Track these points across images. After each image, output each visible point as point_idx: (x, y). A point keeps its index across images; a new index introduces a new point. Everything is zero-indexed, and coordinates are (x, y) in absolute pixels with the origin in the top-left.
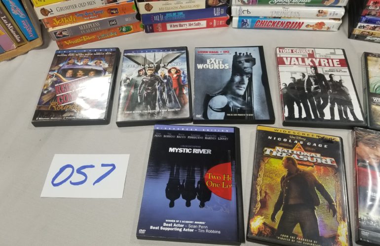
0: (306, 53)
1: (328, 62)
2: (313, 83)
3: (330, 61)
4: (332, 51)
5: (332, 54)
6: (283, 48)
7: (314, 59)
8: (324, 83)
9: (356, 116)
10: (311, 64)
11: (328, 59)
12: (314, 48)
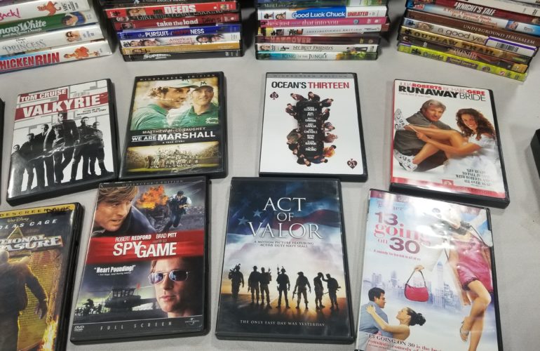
0: (55, 94)
1: (85, 102)
2: (57, 135)
3: (88, 99)
4: (93, 84)
5: (92, 88)
6: (26, 95)
7: (66, 102)
8: (72, 132)
9: (105, 168)
10: (60, 109)
11: (84, 97)
12: (69, 86)
